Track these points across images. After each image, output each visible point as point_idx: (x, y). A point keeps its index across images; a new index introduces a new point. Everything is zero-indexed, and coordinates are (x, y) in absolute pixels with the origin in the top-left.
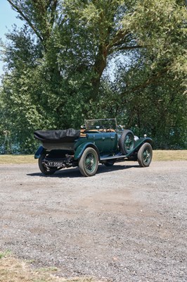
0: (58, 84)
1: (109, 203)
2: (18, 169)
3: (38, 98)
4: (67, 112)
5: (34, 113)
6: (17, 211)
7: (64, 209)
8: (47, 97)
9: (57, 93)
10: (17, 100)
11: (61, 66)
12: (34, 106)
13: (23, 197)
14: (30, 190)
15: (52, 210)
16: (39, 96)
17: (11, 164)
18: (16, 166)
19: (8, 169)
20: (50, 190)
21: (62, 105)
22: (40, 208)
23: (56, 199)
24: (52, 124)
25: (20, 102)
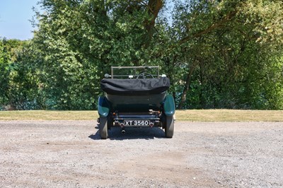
0: (103, 26)
1: (154, 168)
2: (47, 126)
3: (77, 43)
4: (113, 61)
5: (71, 61)
6: (36, 175)
7: (97, 173)
8: (89, 42)
9: (100, 38)
10: (52, 45)
11: (108, 5)
12: (71, 52)
13: (46, 159)
14: (58, 151)
15: (81, 174)
16: (79, 40)
17: (41, 120)
18: (46, 122)
19: (35, 126)
20: (83, 151)
21: (106, 52)
22: (67, 172)
23: (88, 161)
24: (94, 74)
25: (55, 47)
